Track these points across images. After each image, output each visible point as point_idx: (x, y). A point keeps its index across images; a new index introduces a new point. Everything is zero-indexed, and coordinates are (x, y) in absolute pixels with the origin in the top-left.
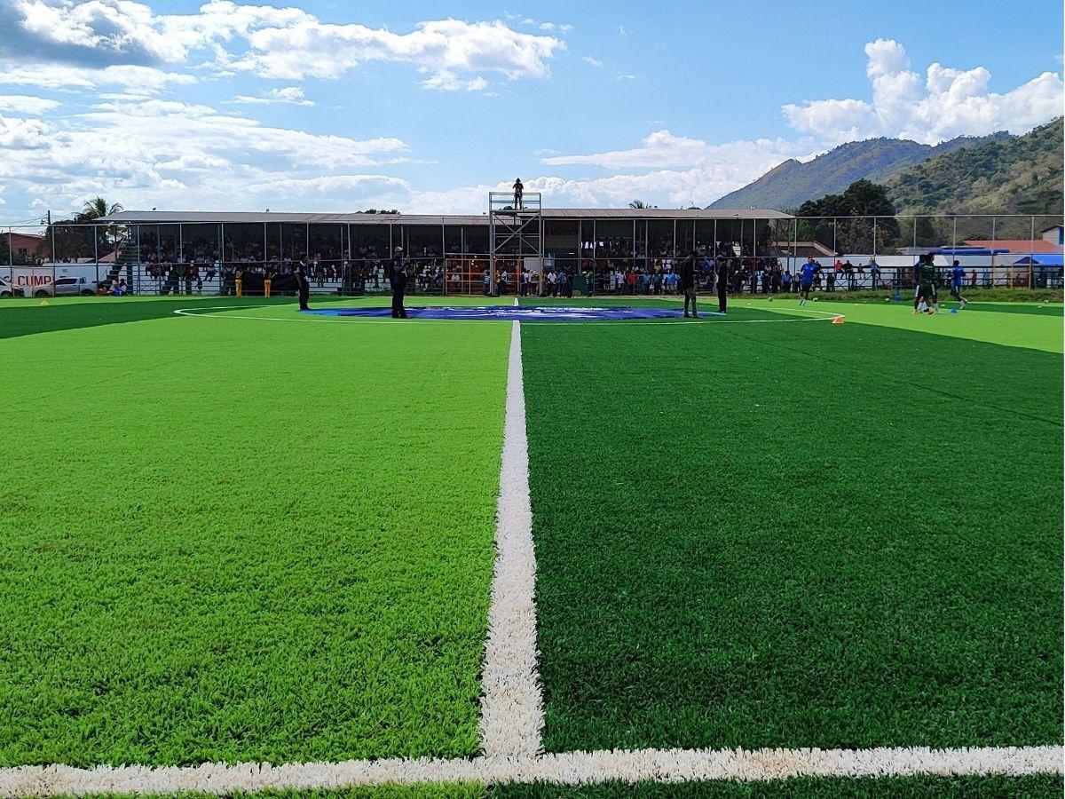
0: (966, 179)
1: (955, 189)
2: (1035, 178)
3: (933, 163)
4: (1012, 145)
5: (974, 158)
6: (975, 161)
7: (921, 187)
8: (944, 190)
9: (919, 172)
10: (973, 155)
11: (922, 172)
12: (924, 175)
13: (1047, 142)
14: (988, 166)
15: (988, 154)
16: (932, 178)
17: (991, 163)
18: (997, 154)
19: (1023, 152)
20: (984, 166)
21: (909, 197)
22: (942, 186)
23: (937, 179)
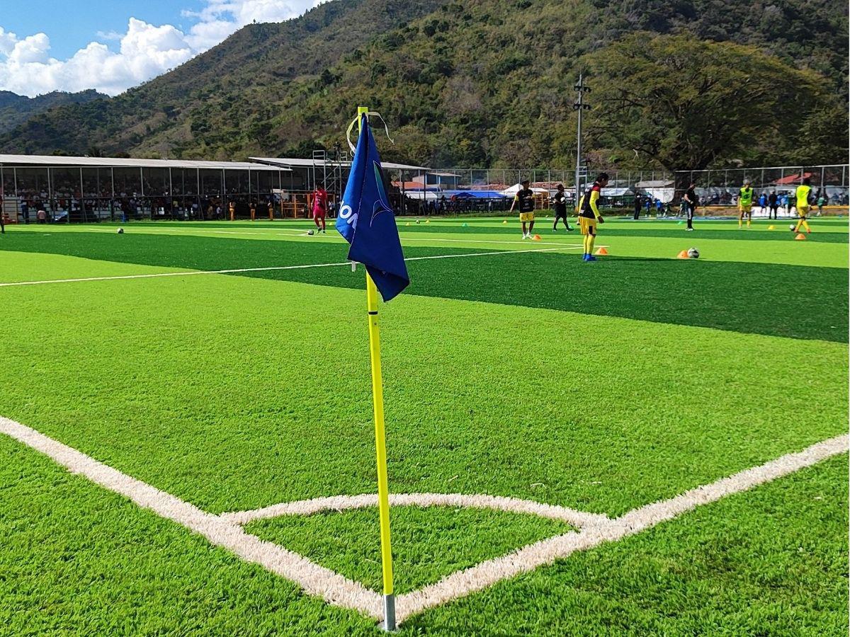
0: (84, 127)
1: (76, 135)
2: (148, 129)
3: (54, 113)
4: (115, 102)
5: (87, 110)
6: (88, 113)
7: (48, 133)
8: (66, 136)
9: (44, 120)
10: (86, 108)
11: (47, 120)
12: (48, 123)
13: (143, 101)
14: (100, 118)
15: (98, 108)
16: (56, 125)
17: (102, 115)
18: (106, 108)
19: (125, 108)
20: (96, 117)
21: (39, 140)
22: (65, 132)
23: (59, 127)
